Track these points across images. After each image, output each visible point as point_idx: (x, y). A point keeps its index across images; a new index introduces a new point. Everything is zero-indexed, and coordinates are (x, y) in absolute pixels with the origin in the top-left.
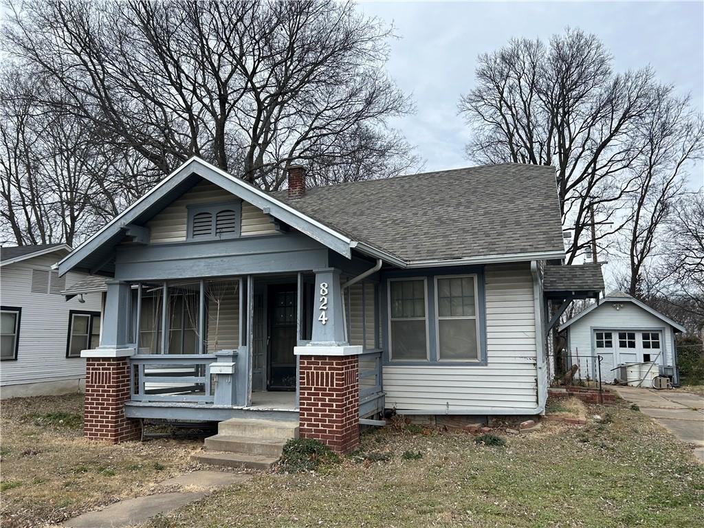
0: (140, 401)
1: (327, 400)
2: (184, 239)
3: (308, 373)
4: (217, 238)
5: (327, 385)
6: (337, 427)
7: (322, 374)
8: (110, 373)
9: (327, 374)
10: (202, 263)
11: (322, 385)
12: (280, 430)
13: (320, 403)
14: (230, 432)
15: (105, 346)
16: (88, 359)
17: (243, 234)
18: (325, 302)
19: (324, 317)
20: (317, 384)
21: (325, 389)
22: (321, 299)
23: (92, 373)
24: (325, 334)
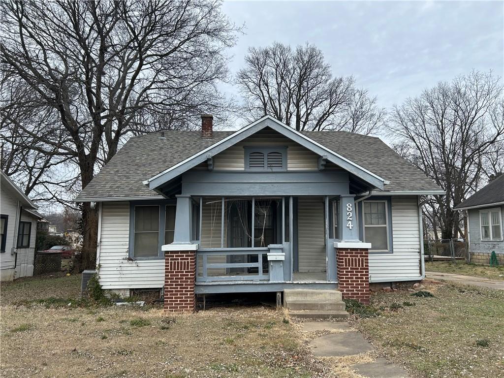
0: (205, 282)
1: (359, 275)
2: (243, 169)
3: (346, 259)
4: (270, 170)
5: (359, 266)
6: (366, 291)
7: (356, 259)
8: (188, 262)
9: (359, 259)
10: (257, 186)
11: (356, 266)
12: (332, 295)
13: (354, 277)
14: (295, 298)
15: (180, 242)
16: (167, 252)
17: (289, 169)
18: (351, 216)
19: (350, 224)
20: (352, 266)
21: (358, 269)
22: (348, 213)
23: (171, 263)
24: (351, 235)
